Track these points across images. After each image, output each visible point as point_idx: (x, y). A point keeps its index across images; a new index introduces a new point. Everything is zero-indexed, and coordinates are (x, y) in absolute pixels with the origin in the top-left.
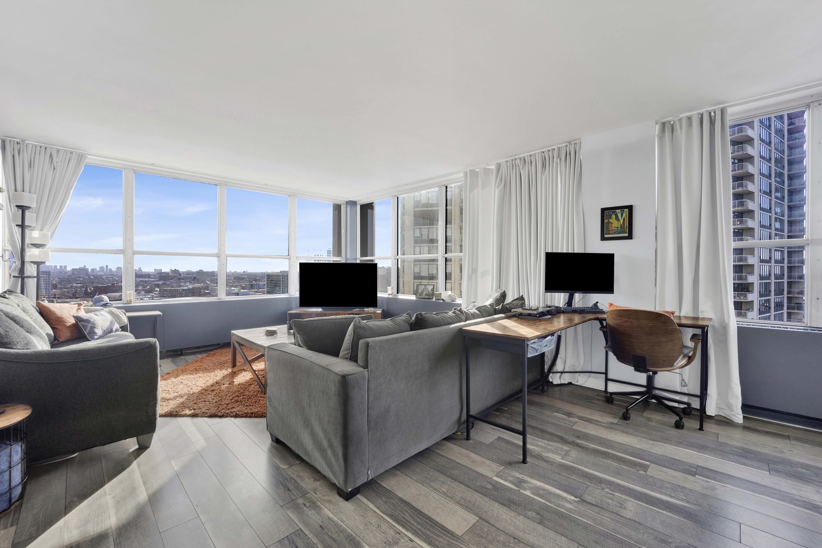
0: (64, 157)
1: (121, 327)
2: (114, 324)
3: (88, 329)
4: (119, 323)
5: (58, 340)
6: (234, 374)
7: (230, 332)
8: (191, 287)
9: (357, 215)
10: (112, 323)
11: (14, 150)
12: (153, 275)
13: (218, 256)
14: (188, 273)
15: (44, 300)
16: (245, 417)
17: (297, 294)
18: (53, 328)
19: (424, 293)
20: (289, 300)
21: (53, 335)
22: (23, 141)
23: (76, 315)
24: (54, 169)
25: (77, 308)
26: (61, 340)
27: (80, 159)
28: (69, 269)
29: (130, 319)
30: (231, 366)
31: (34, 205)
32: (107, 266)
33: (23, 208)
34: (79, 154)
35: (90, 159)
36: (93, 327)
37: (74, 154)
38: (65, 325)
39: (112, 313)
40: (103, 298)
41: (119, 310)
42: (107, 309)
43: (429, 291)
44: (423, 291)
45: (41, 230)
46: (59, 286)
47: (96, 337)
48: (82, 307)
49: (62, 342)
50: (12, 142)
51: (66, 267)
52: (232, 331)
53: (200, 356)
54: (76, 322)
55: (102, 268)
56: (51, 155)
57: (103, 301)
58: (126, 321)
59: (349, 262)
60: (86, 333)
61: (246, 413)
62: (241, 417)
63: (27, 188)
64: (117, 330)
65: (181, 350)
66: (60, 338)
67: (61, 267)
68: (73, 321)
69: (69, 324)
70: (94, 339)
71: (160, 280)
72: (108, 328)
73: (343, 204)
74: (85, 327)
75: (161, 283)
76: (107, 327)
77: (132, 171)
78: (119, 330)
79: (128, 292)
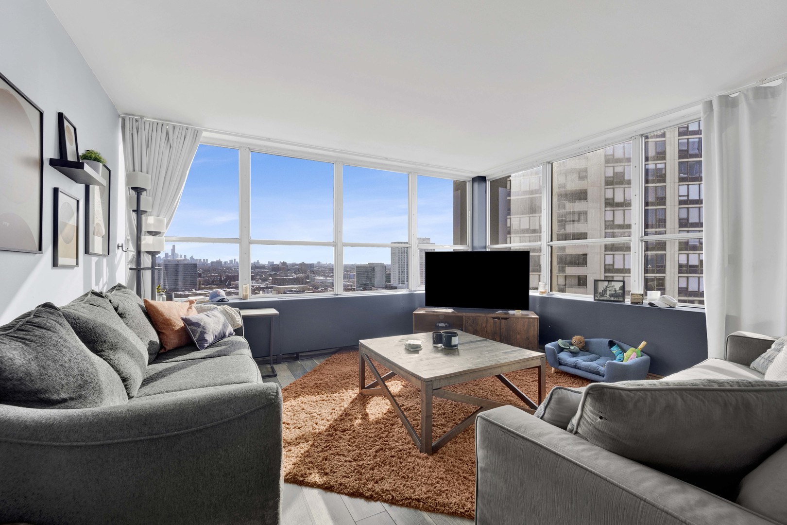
0: (180, 134)
1: (234, 331)
2: (228, 327)
3: (198, 335)
4: (233, 325)
5: (165, 349)
6: (363, 400)
7: (358, 342)
8: (295, 277)
9: (486, 193)
10: (225, 326)
11: (132, 128)
12: (267, 267)
13: (334, 245)
14: (294, 265)
15: (162, 294)
16: (407, 506)
17: (421, 290)
18: (159, 333)
19: (608, 293)
20: (411, 297)
21: (158, 342)
22: (142, 117)
23: (184, 317)
24: (171, 147)
25: (189, 306)
26: (168, 348)
27: (195, 134)
28: (209, 262)
29: (245, 319)
30: (358, 384)
31: (148, 188)
32: (235, 260)
33: (138, 191)
34: (195, 130)
35: (206, 136)
36: (203, 333)
37: (190, 130)
38: (173, 330)
39: (225, 313)
40: (219, 293)
41: (233, 309)
42: (220, 308)
43: (616, 291)
44: (606, 290)
45: (158, 216)
46: (203, 275)
47: (206, 345)
48: (194, 305)
49: (169, 351)
50: (131, 120)
51: (207, 260)
52: (361, 341)
53: (317, 362)
54: (185, 325)
55: (231, 261)
56: (167, 133)
57: (219, 296)
58: (240, 322)
59: (475, 250)
60: (195, 340)
61: (407, 499)
62: (402, 505)
63: (144, 169)
64: (230, 334)
65: (297, 354)
66: (167, 345)
67: (204, 260)
68: (181, 324)
69: (177, 328)
70: (203, 347)
71: (272, 271)
72: (220, 333)
73: (469, 181)
74: (194, 332)
75: (273, 273)
76: (219, 331)
77: (248, 149)
78: (232, 334)
79: (244, 286)
